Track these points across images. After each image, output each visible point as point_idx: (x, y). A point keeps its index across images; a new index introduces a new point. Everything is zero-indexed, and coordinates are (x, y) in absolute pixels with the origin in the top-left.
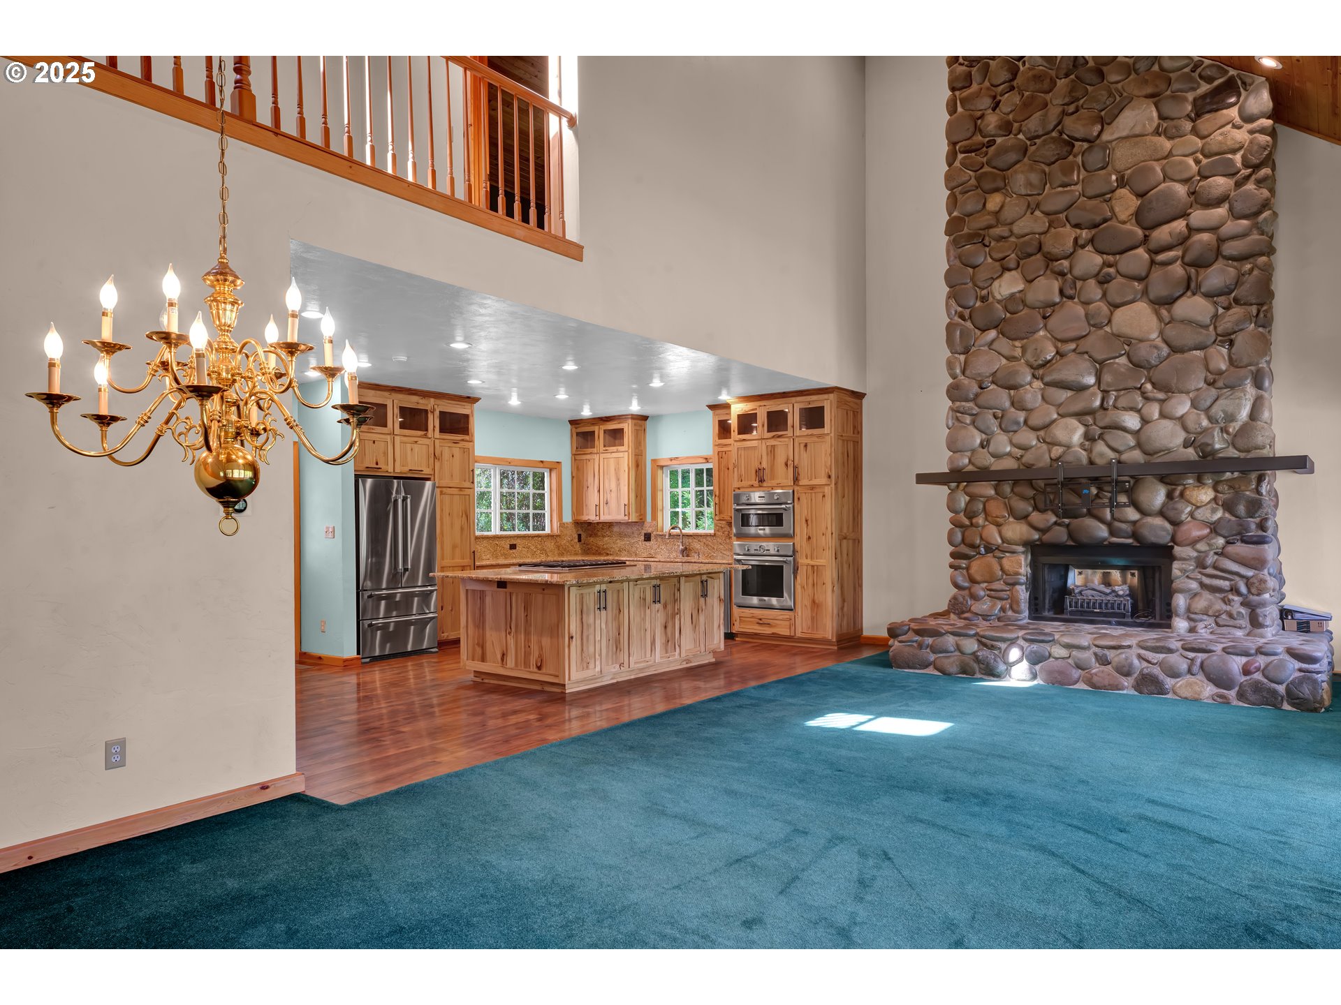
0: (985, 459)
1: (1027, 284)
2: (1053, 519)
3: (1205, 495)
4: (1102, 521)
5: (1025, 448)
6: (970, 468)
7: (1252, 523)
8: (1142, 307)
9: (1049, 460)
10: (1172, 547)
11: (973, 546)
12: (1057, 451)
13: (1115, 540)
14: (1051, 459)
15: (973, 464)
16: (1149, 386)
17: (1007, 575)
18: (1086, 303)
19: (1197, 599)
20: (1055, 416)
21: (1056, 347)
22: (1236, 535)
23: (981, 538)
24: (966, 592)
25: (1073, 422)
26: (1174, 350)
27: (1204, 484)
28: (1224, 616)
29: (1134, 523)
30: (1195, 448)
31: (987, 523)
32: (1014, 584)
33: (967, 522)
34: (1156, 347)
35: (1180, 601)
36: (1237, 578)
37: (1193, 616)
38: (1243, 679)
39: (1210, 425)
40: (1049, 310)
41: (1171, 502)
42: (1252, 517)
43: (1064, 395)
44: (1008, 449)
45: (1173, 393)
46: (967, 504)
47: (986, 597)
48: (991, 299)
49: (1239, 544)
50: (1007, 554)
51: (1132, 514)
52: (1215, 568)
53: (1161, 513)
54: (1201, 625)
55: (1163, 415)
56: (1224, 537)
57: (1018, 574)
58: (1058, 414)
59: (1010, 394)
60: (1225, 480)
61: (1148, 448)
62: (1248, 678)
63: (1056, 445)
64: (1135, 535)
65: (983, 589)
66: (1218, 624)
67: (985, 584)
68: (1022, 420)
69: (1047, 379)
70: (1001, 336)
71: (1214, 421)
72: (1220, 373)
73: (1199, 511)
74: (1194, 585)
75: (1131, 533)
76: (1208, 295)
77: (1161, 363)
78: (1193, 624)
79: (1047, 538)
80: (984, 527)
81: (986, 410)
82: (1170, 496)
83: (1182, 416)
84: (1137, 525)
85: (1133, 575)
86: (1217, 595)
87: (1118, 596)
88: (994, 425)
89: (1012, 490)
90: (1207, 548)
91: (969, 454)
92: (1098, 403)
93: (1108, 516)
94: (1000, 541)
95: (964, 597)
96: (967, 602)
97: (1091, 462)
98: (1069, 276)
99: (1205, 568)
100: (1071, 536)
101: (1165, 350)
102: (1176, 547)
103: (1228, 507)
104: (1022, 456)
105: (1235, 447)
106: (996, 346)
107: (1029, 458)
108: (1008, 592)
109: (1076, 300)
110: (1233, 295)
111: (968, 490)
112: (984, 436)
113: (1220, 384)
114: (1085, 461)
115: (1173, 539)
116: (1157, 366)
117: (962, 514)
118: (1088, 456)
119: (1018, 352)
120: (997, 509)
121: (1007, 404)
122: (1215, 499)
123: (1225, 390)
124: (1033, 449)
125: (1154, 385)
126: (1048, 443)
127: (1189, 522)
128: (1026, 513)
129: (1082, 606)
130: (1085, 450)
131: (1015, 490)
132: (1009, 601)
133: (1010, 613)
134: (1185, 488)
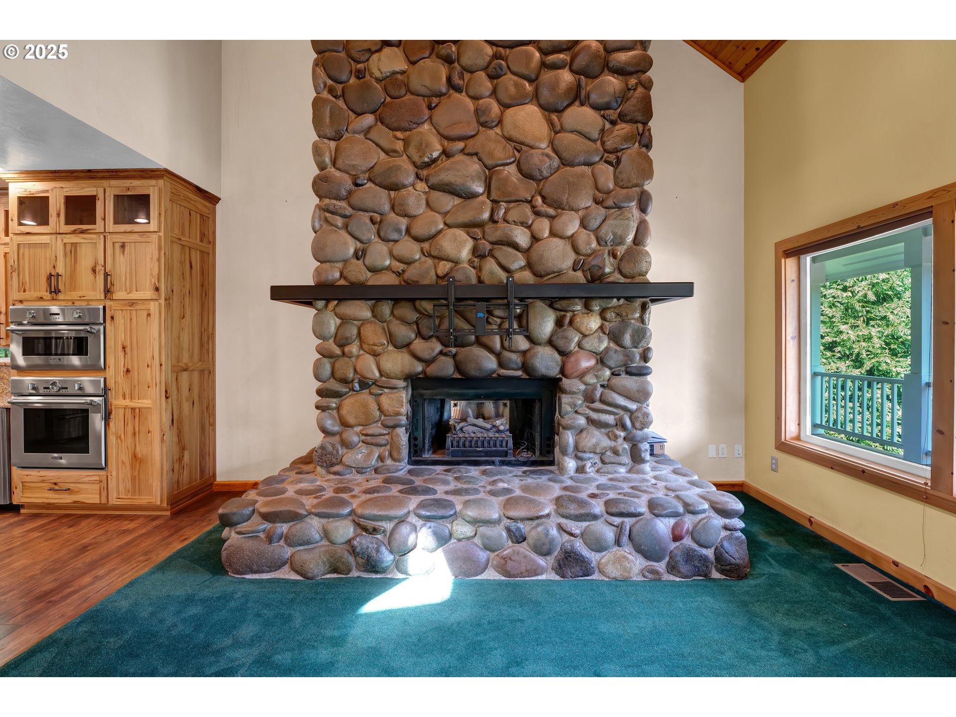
0: (359, 273)
1: (411, 66)
2: (439, 347)
3: (594, 323)
4: (491, 350)
5: (408, 263)
6: (342, 282)
7: (637, 353)
8: (532, 110)
9: (435, 277)
10: (560, 379)
11: (344, 381)
12: (444, 267)
13: (503, 372)
14: (437, 276)
15: (345, 278)
16: (539, 200)
17: (385, 416)
18: (475, 98)
19: (584, 434)
20: (441, 226)
21: (442, 145)
22: (621, 366)
23: (355, 371)
24: (337, 438)
25: (461, 234)
26: (564, 163)
27: (591, 311)
28: (608, 453)
29: (524, 353)
30: (583, 271)
31: (362, 352)
32: (394, 427)
33: (338, 351)
34: (548, 156)
35: (569, 438)
36: (622, 412)
37: (580, 454)
38: (673, 546)
39: (598, 247)
40: (435, 100)
41: (559, 330)
42: (636, 347)
43: (449, 202)
44: (387, 263)
45: (563, 209)
46: (338, 329)
47: (361, 444)
48: (368, 77)
49: (623, 375)
50: (386, 390)
51: (522, 343)
52: (602, 401)
53: (550, 342)
54: (589, 464)
55: (553, 234)
56: (611, 368)
57: (398, 414)
58: (445, 224)
59: (390, 195)
60: (612, 307)
61: (540, 269)
62: (677, 544)
63: (443, 260)
64: (525, 367)
65: (357, 434)
66: (603, 462)
67: (360, 428)
68: (404, 228)
69: (434, 180)
70: (379, 123)
71: (603, 243)
72: (609, 192)
73: (587, 339)
74: (582, 421)
75: (520, 365)
76: (596, 108)
77: (552, 175)
78: (580, 463)
79: (433, 370)
80: (358, 356)
81: (362, 213)
82: (559, 323)
83: (572, 236)
84: (528, 355)
85: (505, 405)
86: (603, 430)
87: (499, 431)
88: (370, 233)
89: (392, 313)
90: (595, 381)
91: (340, 265)
92: (486, 215)
93: (498, 346)
94: (377, 374)
95: (333, 446)
96: (337, 452)
97: (480, 281)
98: (456, 64)
99: (593, 402)
100: (458, 368)
101: (556, 162)
102: (564, 379)
103: (615, 337)
104: (404, 271)
105: (621, 273)
106: (373, 135)
107: (412, 273)
108: (387, 437)
109: (464, 93)
110: (619, 110)
111: (338, 310)
112: (359, 245)
113: (610, 203)
114: (474, 281)
115: (562, 371)
116: (547, 178)
117: (331, 341)
118: (477, 274)
119: (399, 146)
120: (374, 334)
121: (387, 207)
122: (601, 328)
123: (613, 210)
124: (417, 264)
125: (544, 198)
126: (434, 257)
127: (577, 352)
128: (408, 341)
129: (464, 445)
130: (474, 267)
131: (396, 312)
132: (388, 447)
133: (389, 462)
134: (574, 315)
